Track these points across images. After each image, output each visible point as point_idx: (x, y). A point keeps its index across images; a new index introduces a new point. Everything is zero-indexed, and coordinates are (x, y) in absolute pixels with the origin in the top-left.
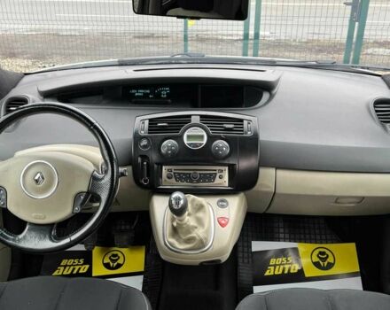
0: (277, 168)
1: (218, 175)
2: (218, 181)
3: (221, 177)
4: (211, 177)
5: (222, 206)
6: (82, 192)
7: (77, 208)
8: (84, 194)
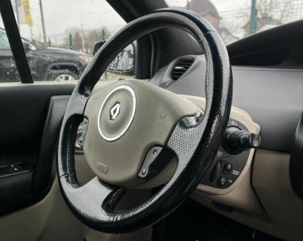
6: (159, 145)
7: (145, 170)
8: (159, 149)
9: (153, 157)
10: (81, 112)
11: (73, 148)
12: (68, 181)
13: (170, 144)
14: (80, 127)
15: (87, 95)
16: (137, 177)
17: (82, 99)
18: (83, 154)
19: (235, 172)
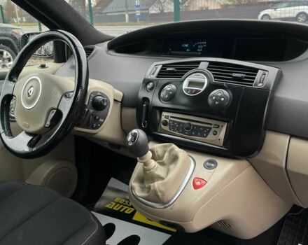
0: (292, 136)
1: (213, 130)
2: (210, 137)
3: (215, 133)
4: (204, 132)
5: (209, 168)
6: (54, 109)
7: (48, 123)
8: (55, 111)
9: (52, 115)
10: (11, 93)
11: (8, 117)
12: (6, 135)
13: (60, 108)
14: (11, 103)
15: (14, 82)
16: (44, 127)
17: (11, 84)
18: (15, 121)
19: (101, 120)
